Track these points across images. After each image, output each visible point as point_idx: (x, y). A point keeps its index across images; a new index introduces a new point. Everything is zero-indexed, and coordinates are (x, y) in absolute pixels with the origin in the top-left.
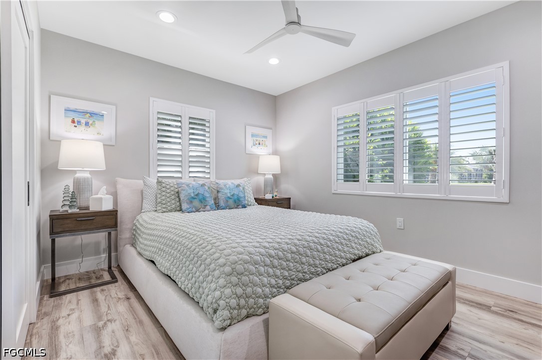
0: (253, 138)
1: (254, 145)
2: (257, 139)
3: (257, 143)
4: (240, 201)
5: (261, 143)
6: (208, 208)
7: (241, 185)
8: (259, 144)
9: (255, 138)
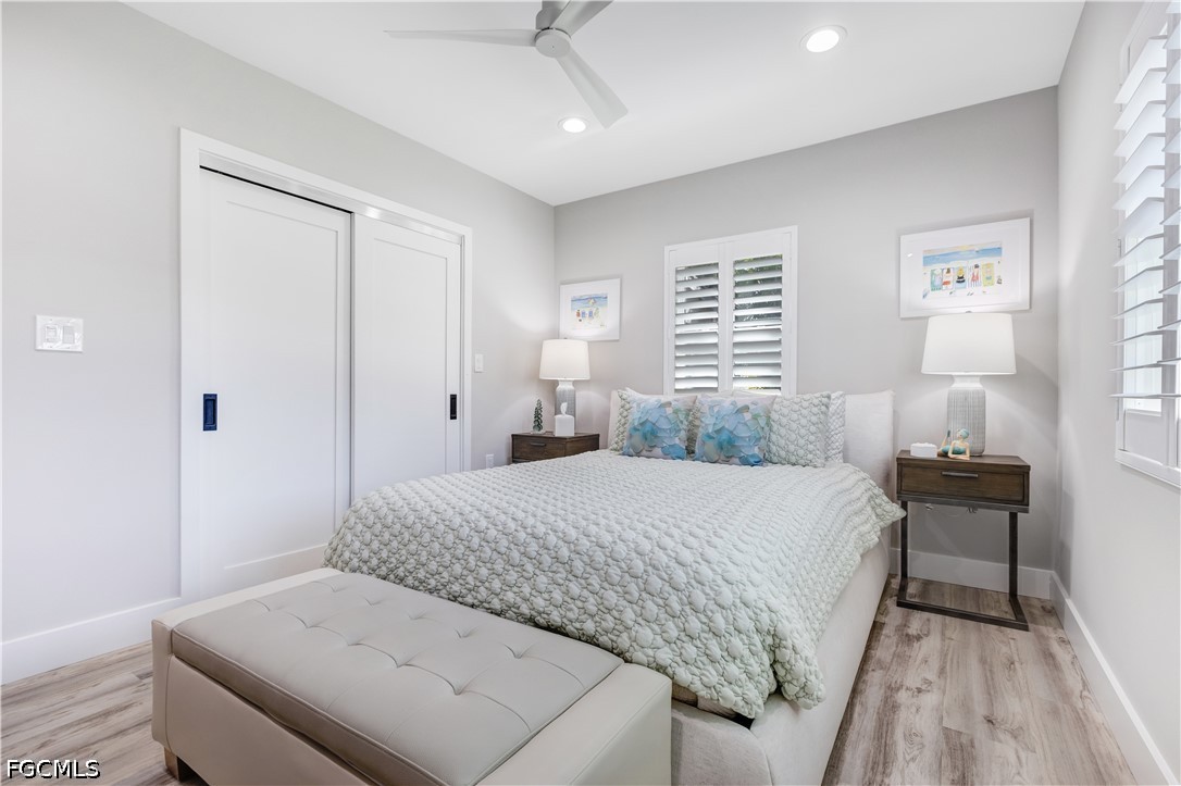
0: (934, 267)
1: (934, 288)
2: (953, 265)
3: (952, 277)
4: (733, 446)
5: (968, 277)
6: (658, 451)
7: (752, 407)
8: (961, 280)
9: (938, 267)
